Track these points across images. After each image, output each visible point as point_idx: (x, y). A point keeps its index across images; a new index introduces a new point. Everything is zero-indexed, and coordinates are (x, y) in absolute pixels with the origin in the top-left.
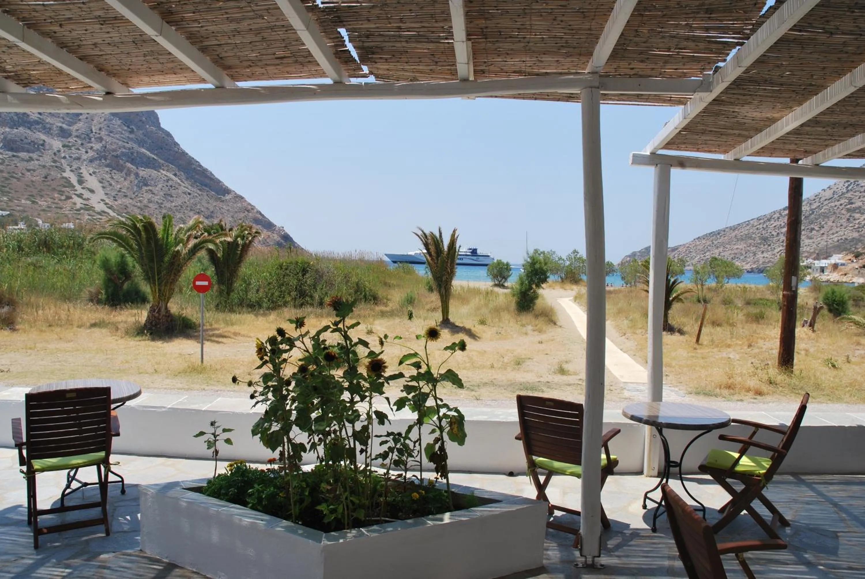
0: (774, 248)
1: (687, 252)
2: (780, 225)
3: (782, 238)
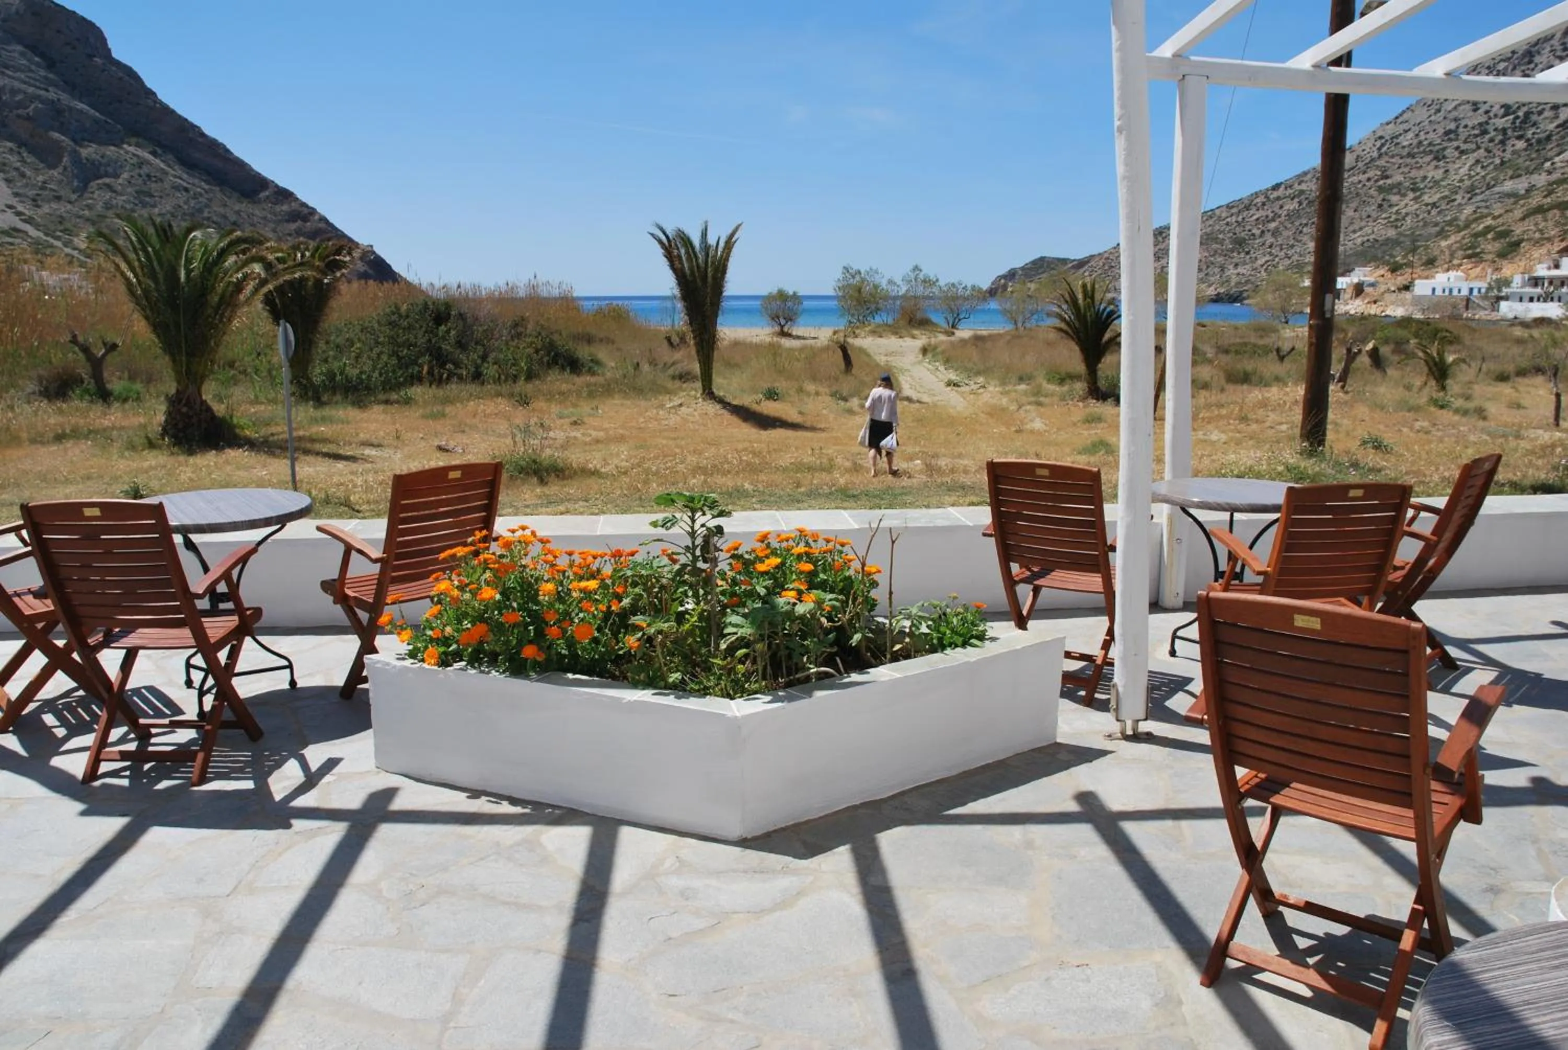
0: (1256, 259)
1: (1106, 267)
2: (1267, 216)
3: (1269, 239)
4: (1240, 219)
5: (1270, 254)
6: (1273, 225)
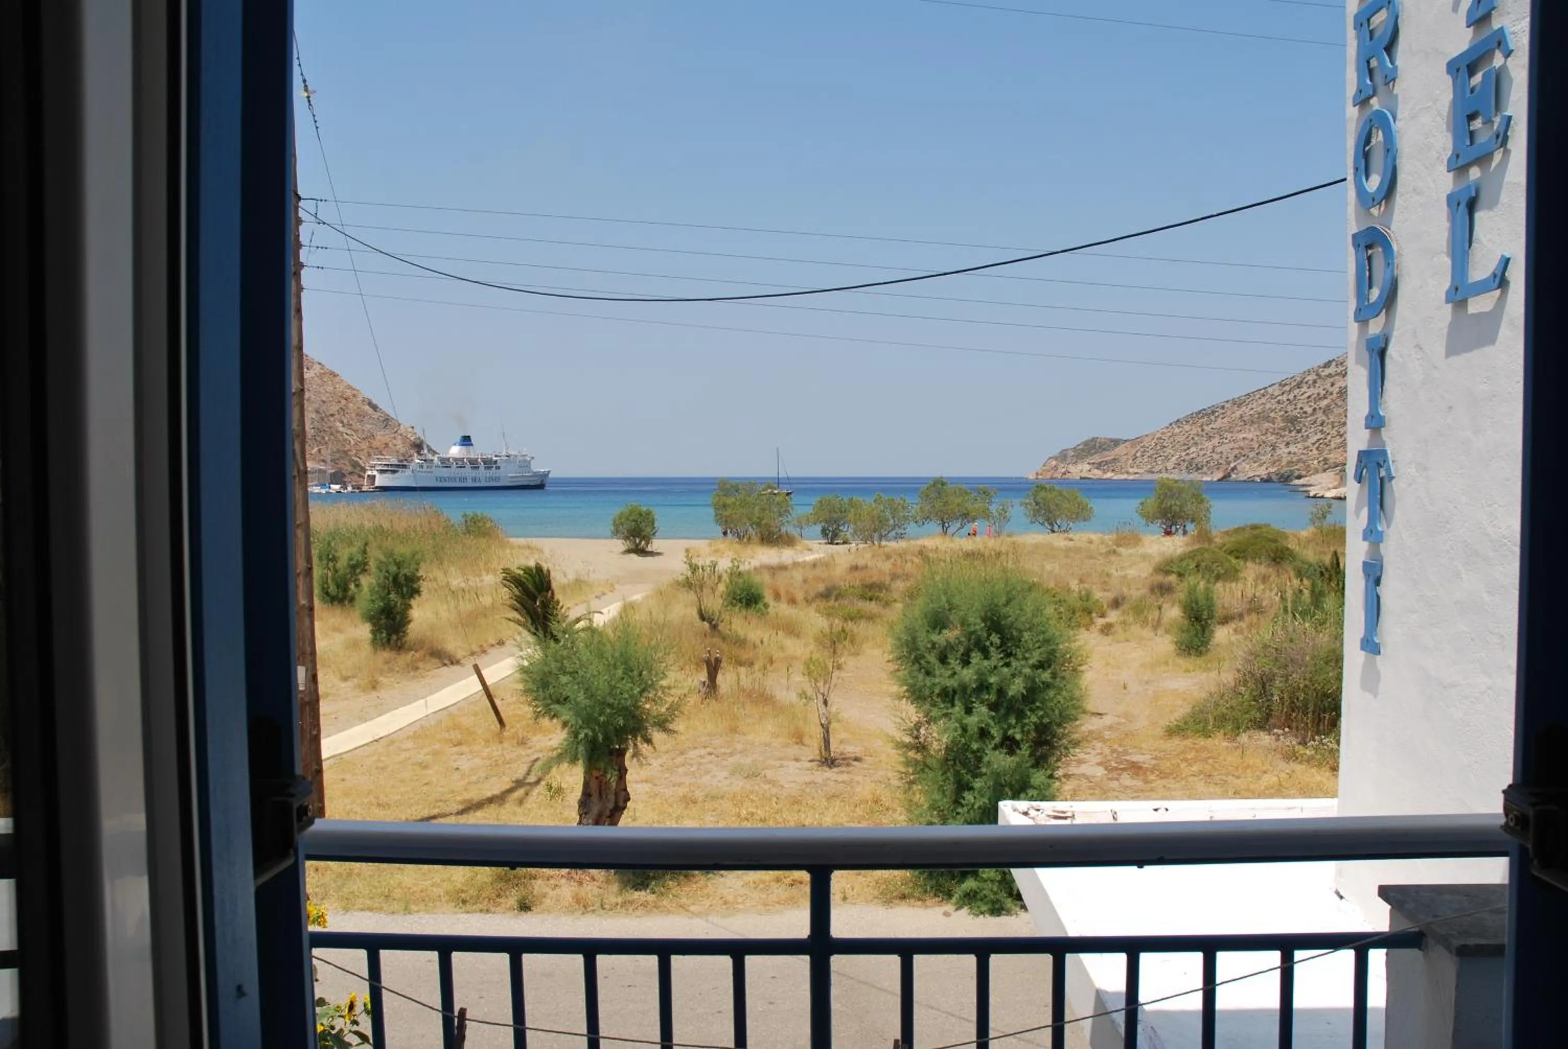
0: (1308, 437)
1: (1158, 448)
2: (1319, 394)
3: (1321, 417)
4: (1291, 397)
5: (1322, 431)
6: (1324, 403)
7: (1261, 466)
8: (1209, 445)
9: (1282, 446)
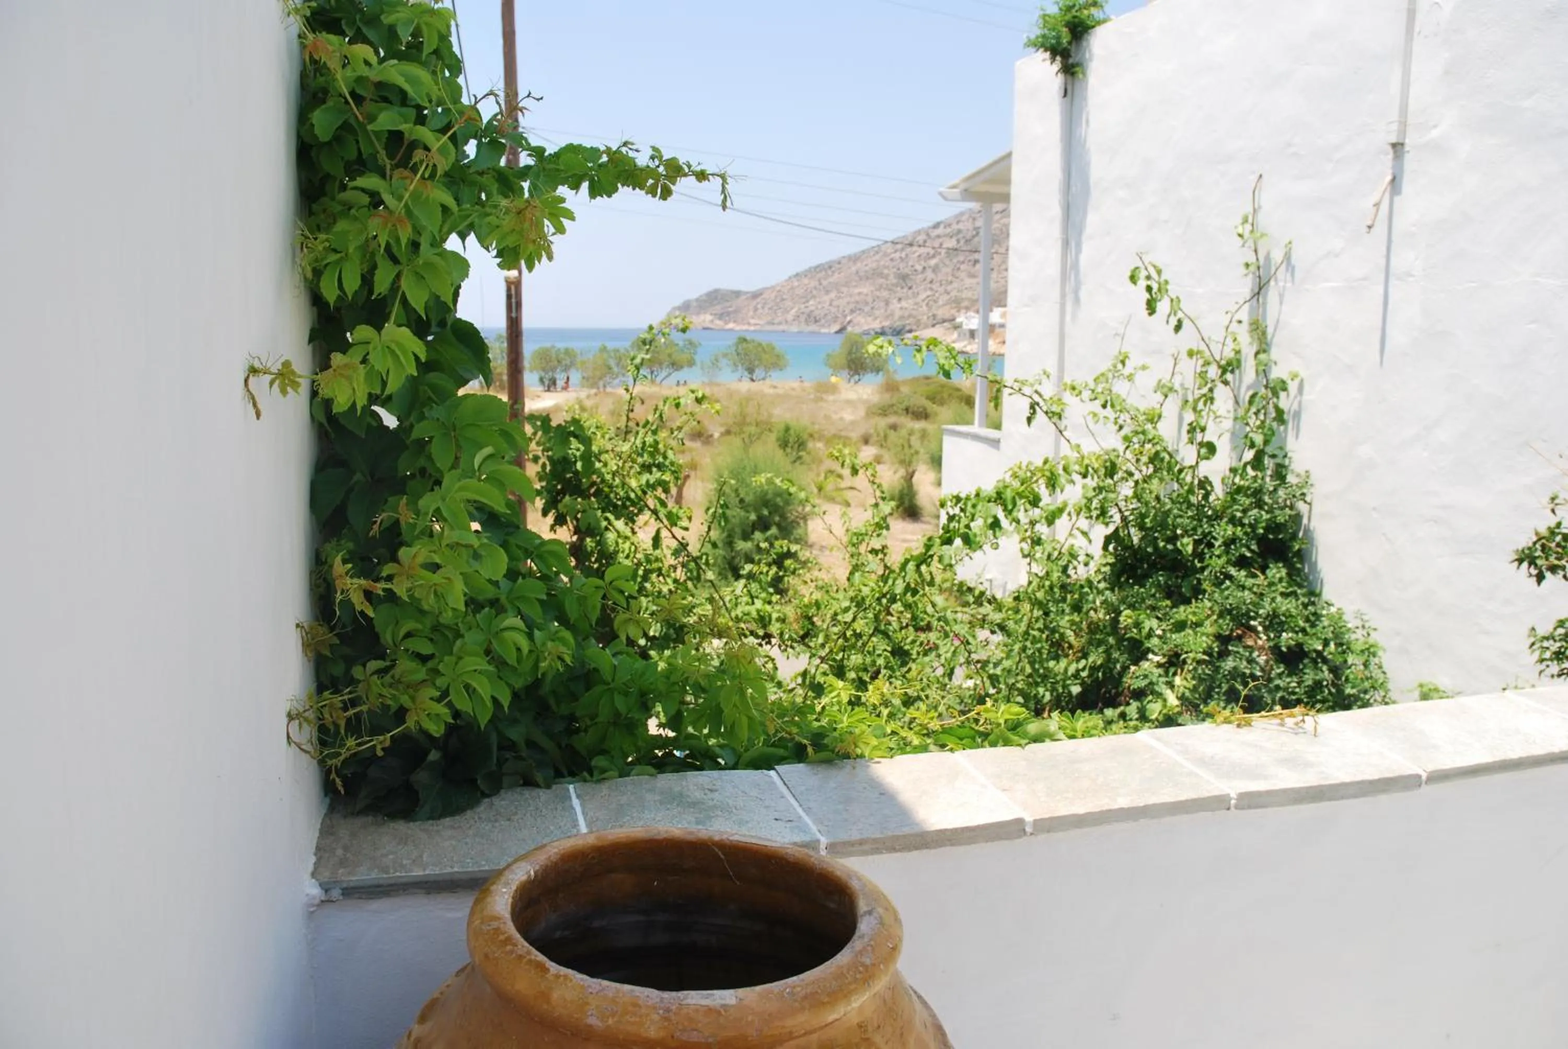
0: (918, 294)
1: (778, 300)
2: (928, 254)
3: (930, 275)
4: (903, 255)
5: (931, 289)
6: (933, 262)
7: (876, 318)
8: (826, 298)
9: (895, 301)
